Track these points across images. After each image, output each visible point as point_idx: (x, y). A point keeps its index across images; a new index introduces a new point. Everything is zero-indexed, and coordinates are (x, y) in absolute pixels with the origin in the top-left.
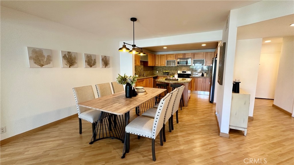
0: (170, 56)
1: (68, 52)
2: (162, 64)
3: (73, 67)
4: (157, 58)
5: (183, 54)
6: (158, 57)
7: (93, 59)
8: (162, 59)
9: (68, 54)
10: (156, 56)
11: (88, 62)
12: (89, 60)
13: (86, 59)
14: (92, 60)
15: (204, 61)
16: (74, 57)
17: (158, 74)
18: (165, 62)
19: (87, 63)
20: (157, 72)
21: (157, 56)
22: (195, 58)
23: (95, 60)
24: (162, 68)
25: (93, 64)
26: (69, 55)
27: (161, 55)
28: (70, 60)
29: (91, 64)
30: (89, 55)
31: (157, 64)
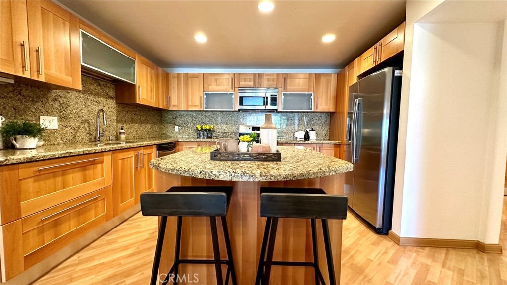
0: (216, 80)
4: (174, 84)
6: (176, 80)
8: (189, 87)
10: (171, 76)
15: (313, 97)
17: (179, 136)
18: (200, 97)
20: (177, 129)
21: (173, 78)
24: (192, 116)
27: (187, 75)
31: (174, 101)
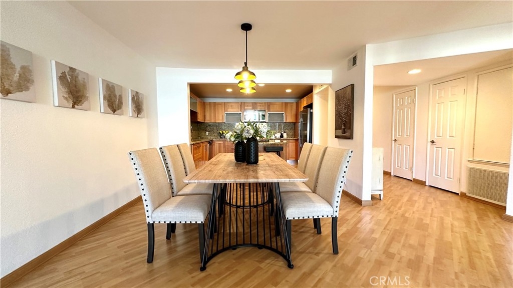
0: (232, 106)
1: (71, 68)
2: (217, 119)
3: (80, 107)
4: (208, 108)
5: (253, 103)
6: (209, 106)
7: (117, 94)
8: (217, 109)
9: (71, 73)
11: (109, 101)
12: (110, 96)
13: (105, 92)
14: (115, 96)
15: (284, 115)
16: (81, 82)
17: (209, 137)
18: (223, 116)
19: (106, 102)
20: (207, 133)
21: (207, 104)
22: (271, 110)
23: (120, 97)
24: (216, 126)
25: (118, 105)
26: (72, 77)
27: (215, 103)
28: (74, 88)
29: (114, 105)
30: (110, 85)
31: (208, 118)
